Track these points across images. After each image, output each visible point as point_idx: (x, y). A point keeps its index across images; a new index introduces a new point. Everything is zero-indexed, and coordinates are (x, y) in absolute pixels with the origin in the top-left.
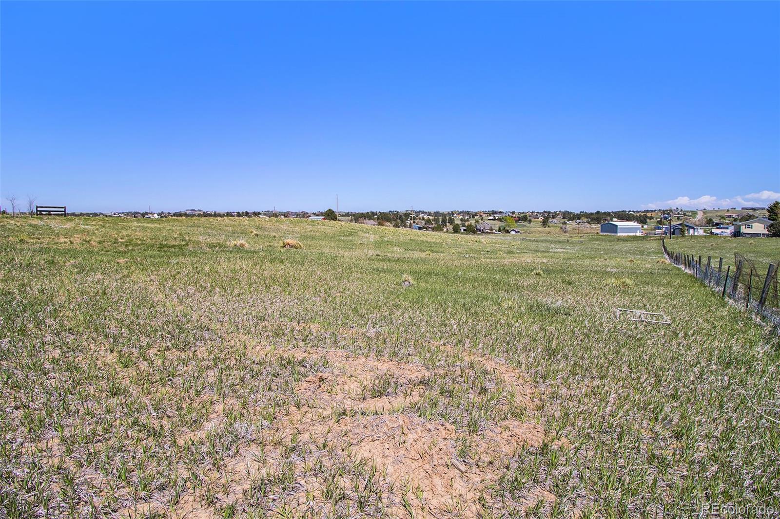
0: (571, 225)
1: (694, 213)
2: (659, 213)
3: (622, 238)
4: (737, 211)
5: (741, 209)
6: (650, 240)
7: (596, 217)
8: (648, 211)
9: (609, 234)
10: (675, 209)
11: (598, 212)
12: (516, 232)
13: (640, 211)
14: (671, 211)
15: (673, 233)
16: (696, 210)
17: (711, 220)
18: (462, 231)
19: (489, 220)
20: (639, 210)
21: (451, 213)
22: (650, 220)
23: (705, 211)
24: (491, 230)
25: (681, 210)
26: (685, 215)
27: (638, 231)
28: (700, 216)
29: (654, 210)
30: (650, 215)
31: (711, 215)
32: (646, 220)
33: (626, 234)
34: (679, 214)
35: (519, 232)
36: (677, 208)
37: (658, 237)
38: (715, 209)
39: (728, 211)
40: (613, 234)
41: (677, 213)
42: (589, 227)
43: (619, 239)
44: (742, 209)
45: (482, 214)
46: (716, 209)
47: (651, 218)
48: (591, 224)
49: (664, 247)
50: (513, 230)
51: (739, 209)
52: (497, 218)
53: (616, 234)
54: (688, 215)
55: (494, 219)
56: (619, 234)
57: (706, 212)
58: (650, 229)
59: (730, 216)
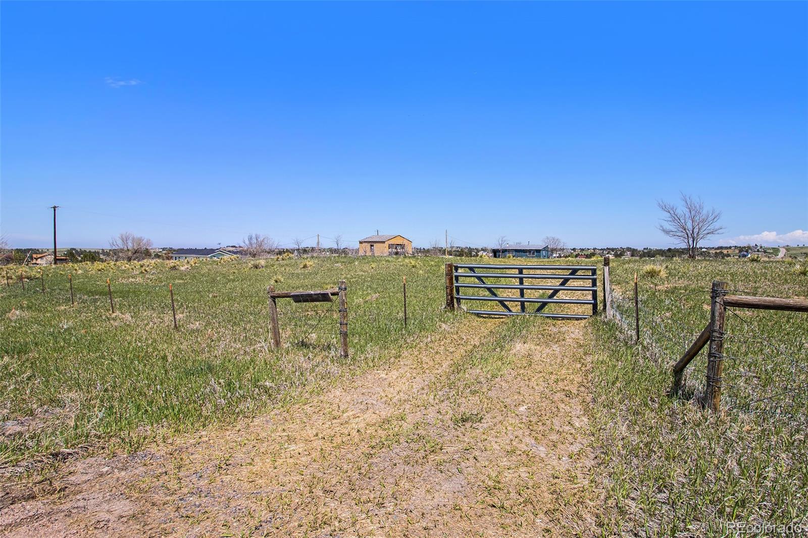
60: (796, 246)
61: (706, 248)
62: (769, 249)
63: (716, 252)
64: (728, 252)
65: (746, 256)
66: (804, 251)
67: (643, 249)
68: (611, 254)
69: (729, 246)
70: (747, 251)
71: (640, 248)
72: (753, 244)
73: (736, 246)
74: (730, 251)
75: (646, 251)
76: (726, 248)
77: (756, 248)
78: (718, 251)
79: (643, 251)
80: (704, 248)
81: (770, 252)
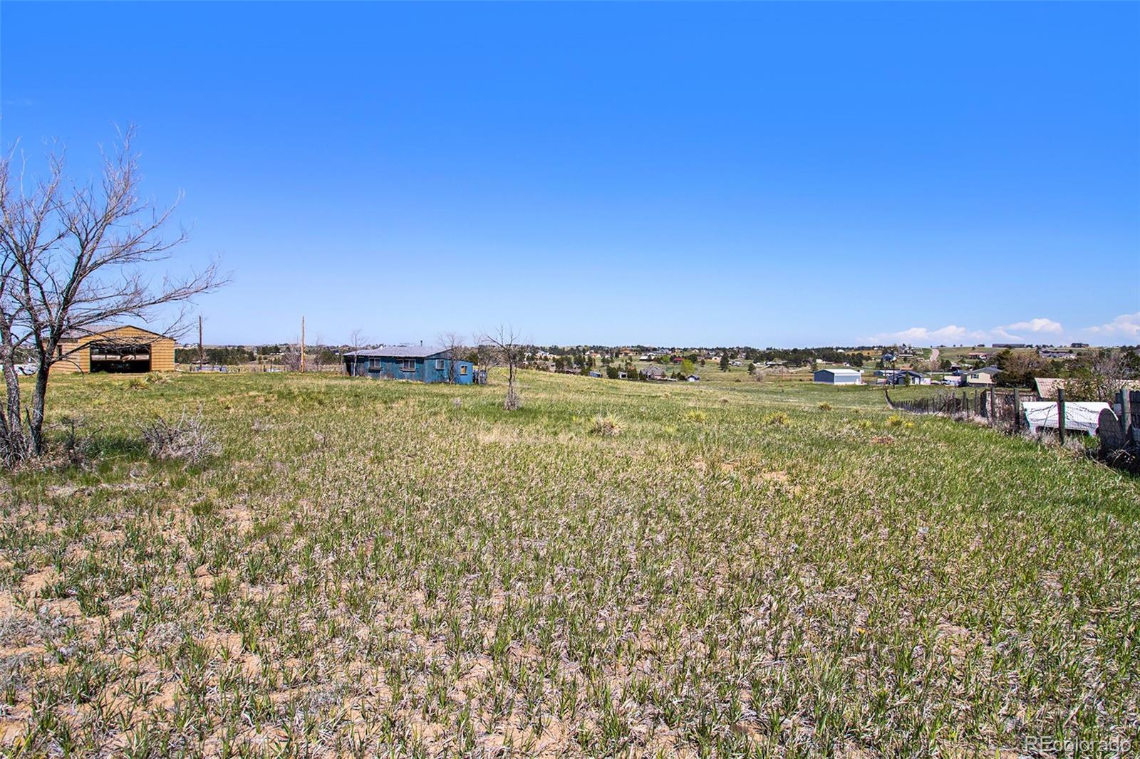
0: (761, 368)
1: (927, 352)
2: (879, 351)
3: (842, 388)
4: (985, 349)
5: (991, 347)
6: (872, 390)
7: (796, 358)
8: (863, 348)
9: (825, 383)
10: (902, 345)
11: (795, 350)
12: (696, 379)
13: (853, 348)
14: (895, 348)
15: (897, 383)
16: (929, 347)
17: (948, 362)
18: (621, 377)
19: (641, 360)
20: (851, 347)
21: (575, 348)
22: (867, 360)
23: (942, 349)
24: (664, 376)
25: (910, 348)
26: (914, 354)
27: (857, 380)
28: (934, 356)
29: (871, 346)
30: (867, 355)
31: (948, 354)
32: (861, 362)
33: (844, 384)
34: (906, 352)
35: (698, 379)
36: (904, 345)
37: (881, 386)
38: (956, 346)
39: (974, 348)
40: (828, 383)
41: (904, 352)
42: (785, 371)
43: (839, 389)
44: (994, 346)
45: (628, 352)
46: (958, 346)
47: (868, 358)
48: (788, 368)
49: (888, 398)
50: (692, 376)
51: (989, 346)
52: (653, 358)
53: (832, 383)
54: (920, 356)
55: (649, 360)
56: (836, 383)
57: (944, 350)
58: (867, 374)
59: (976, 355)
60: (952, 346)
61: (844, 349)
62: (919, 350)
63: (853, 354)
64: (869, 353)
65: (890, 359)
66: (960, 353)
67: (765, 349)
70: (892, 353)
72: (899, 344)
73: (878, 346)
74: (871, 353)
76: (869, 348)
77: (903, 349)
78: (857, 353)
80: (841, 348)
81: (919, 354)
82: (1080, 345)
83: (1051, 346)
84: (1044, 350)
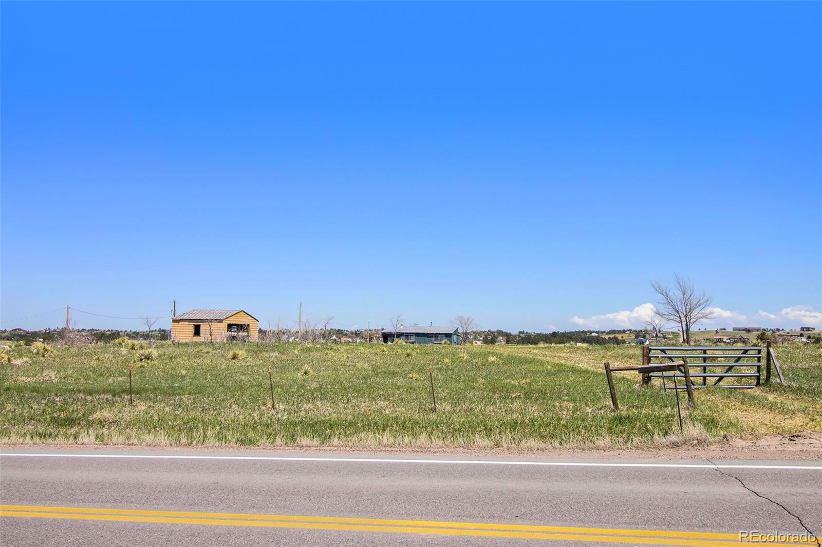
60: (698, 330)
61: (597, 332)
62: (668, 333)
63: (609, 338)
64: (622, 337)
65: (644, 343)
66: (707, 336)
67: (517, 333)
68: (479, 340)
69: (622, 329)
70: (644, 337)
71: (514, 332)
72: (649, 328)
73: (630, 330)
74: (625, 336)
75: (522, 335)
76: (619, 332)
77: (654, 332)
78: (612, 336)
79: (519, 336)
80: (594, 332)
81: (669, 338)
82: (808, 329)
83: (783, 330)
84: (778, 333)
